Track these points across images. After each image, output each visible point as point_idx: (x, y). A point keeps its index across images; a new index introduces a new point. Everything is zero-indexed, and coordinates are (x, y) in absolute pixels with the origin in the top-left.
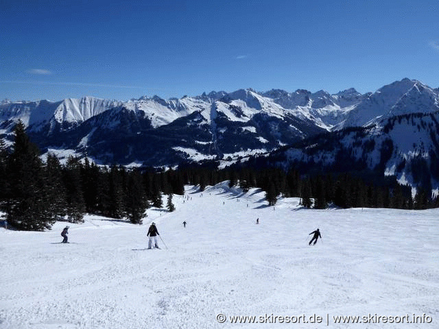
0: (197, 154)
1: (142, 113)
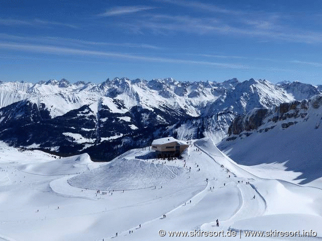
0: (81, 138)
1: (43, 105)
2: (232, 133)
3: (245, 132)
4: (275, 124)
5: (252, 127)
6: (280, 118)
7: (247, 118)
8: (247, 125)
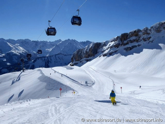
2: (74, 60)
3: (85, 59)
4: (118, 49)
5: (90, 55)
6: (122, 45)
7: (87, 49)
8: (86, 54)
